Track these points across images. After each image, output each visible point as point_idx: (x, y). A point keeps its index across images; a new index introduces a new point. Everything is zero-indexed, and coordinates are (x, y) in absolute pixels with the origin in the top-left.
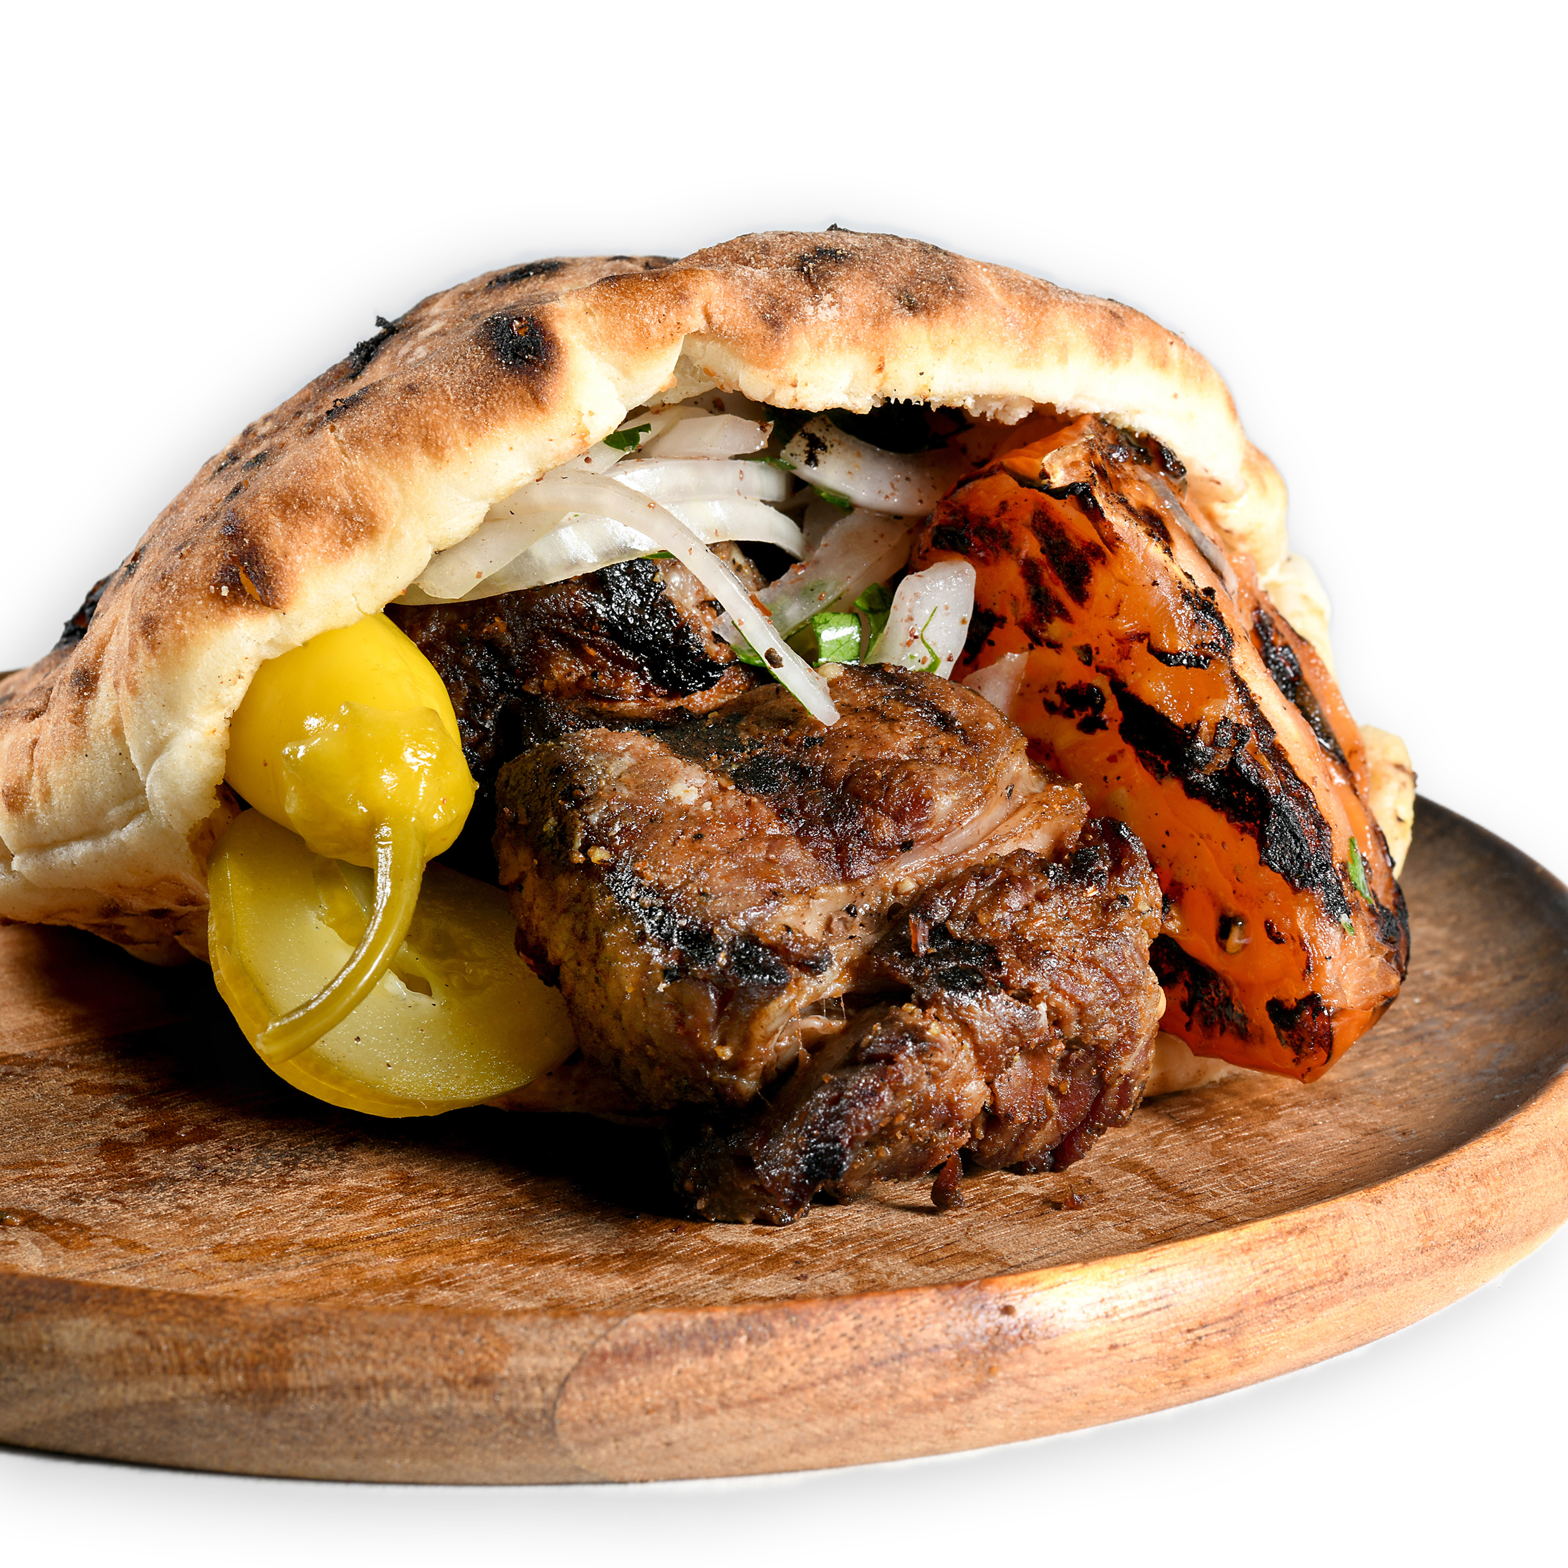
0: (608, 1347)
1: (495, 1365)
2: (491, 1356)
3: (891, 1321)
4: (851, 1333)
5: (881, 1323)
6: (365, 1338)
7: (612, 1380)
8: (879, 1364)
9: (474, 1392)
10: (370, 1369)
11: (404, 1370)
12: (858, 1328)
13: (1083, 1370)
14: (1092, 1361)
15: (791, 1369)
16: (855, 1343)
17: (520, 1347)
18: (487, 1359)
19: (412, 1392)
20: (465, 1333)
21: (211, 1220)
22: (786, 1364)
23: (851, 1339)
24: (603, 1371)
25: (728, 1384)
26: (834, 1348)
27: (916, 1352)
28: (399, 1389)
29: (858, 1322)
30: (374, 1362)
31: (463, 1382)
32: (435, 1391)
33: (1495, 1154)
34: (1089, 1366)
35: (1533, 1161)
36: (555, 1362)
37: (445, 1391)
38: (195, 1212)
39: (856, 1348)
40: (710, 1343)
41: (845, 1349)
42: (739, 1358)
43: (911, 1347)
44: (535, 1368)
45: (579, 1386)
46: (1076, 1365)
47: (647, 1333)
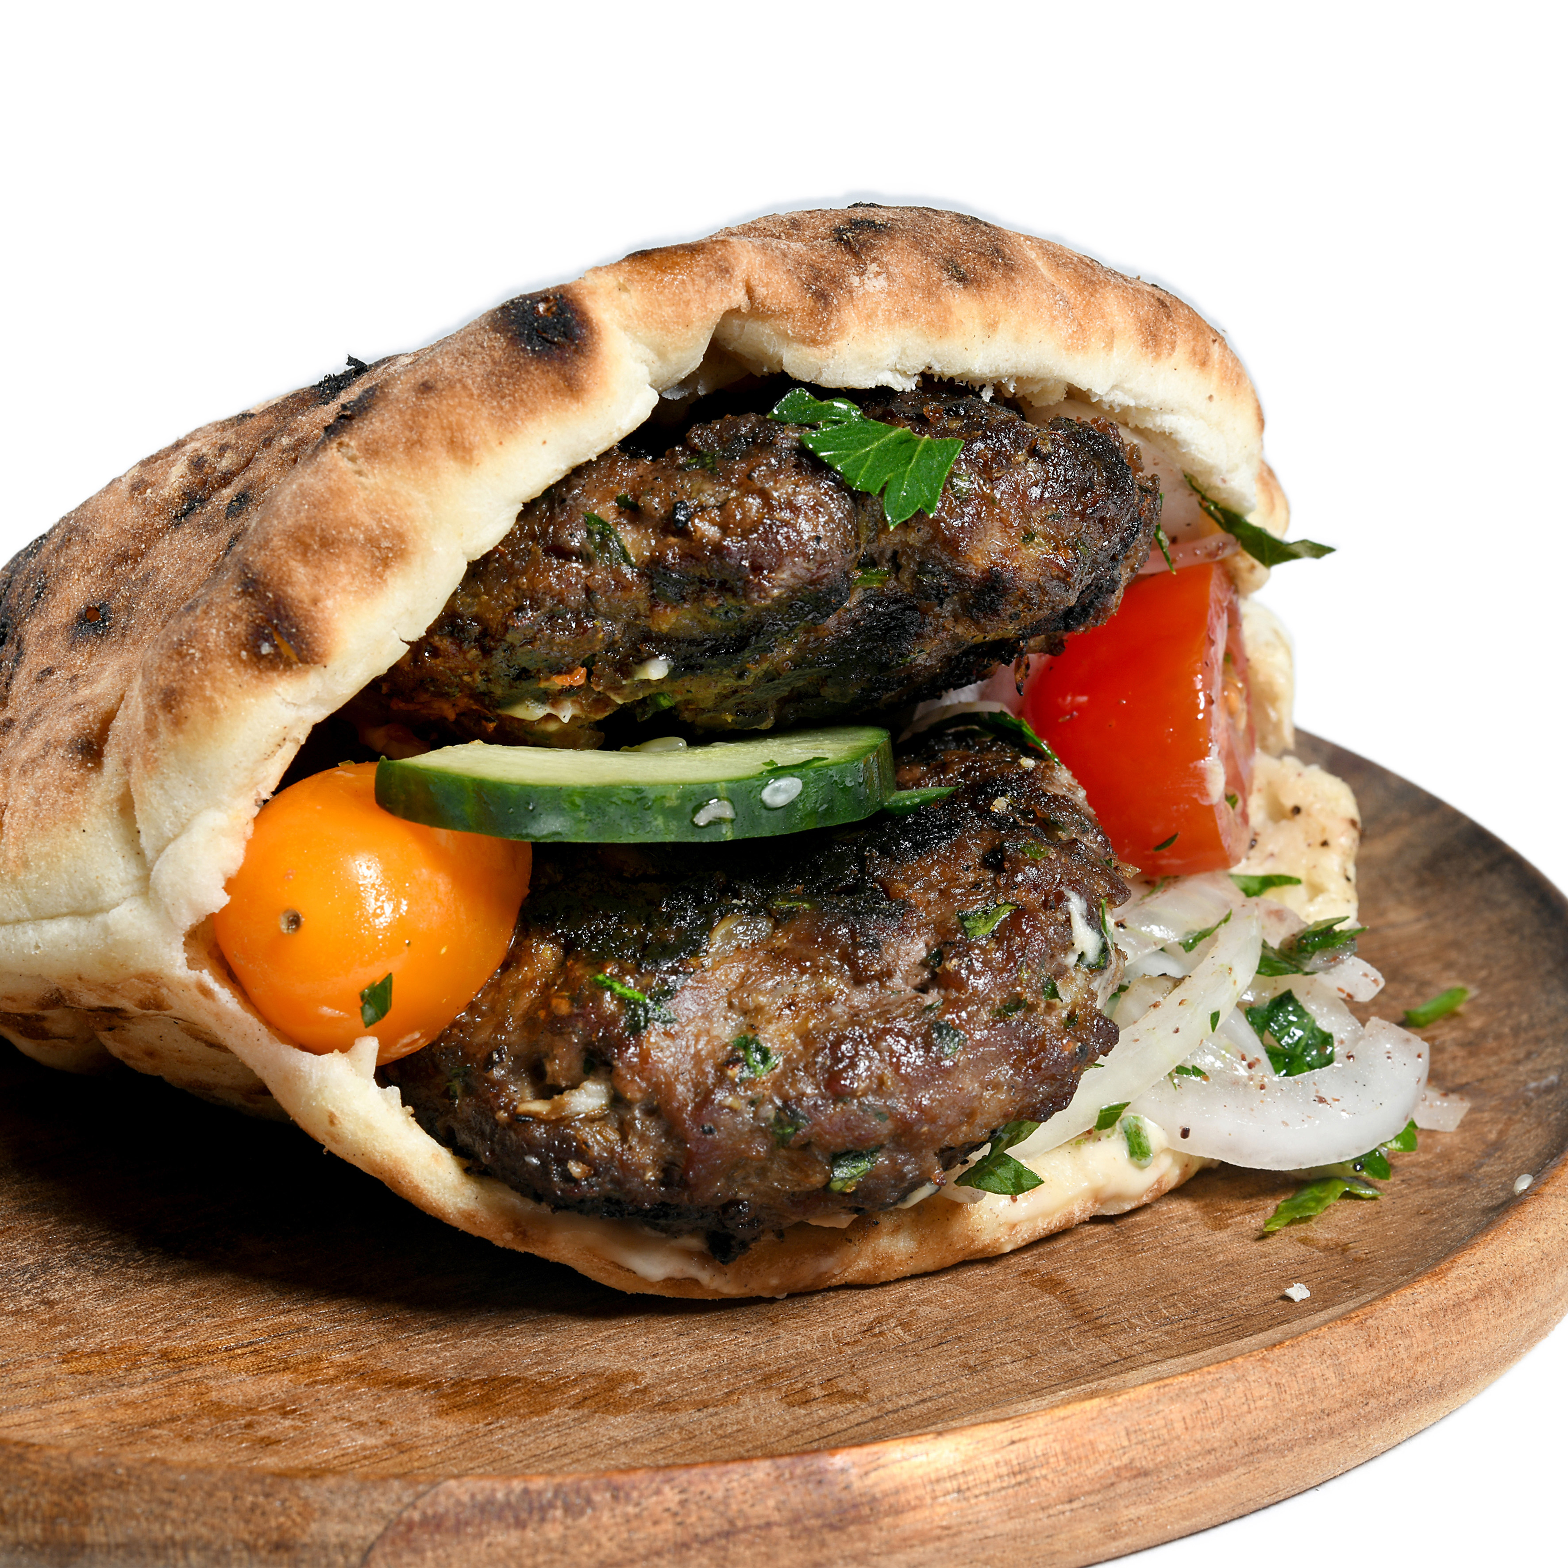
0: (416, 1516)
1: (298, 1531)
2: (294, 1521)
3: (719, 1495)
4: (674, 1506)
5: (709, 1498)
6: (166, 1496)
7: (419, 1551)
8: (706, 1542)
9: (273, 1557)
10: (169, 1529)
11: (204, 1531)
12: (683, 1503)
13: (930, 1547)
14: (939, 1538)
15: (609, 1544)
16: (679, 1519)
17: (325, 1512)
18: (289, 1523)
19: (211, 1554)
20: (267, 1495)
21: (71, 1319)
22: (604, 1540)
23: (675, 1514)
24: (409, 1542)
25: (541, 1558)
26: (656, 1523)
27: (746, 1529)
28: (198, 1550)
29: (683, 1496)
30: (173, 1522)
31: (264, 1546)
32: (235, 1555)
33: (1426, 1301)
34: (937, 1544)
35: (1472, 1306)
36: (360, 1530)
37: (245, 1554)
38: (58, 1308)
39: (680, 1524)
40: (524, 1515)
41: (668, 1526)
42: (553, 1532)
43: (740, 1524)
44: (338, 1535)
45: (384, 1556)
46: (923, 1543)
47: (459, 1503)
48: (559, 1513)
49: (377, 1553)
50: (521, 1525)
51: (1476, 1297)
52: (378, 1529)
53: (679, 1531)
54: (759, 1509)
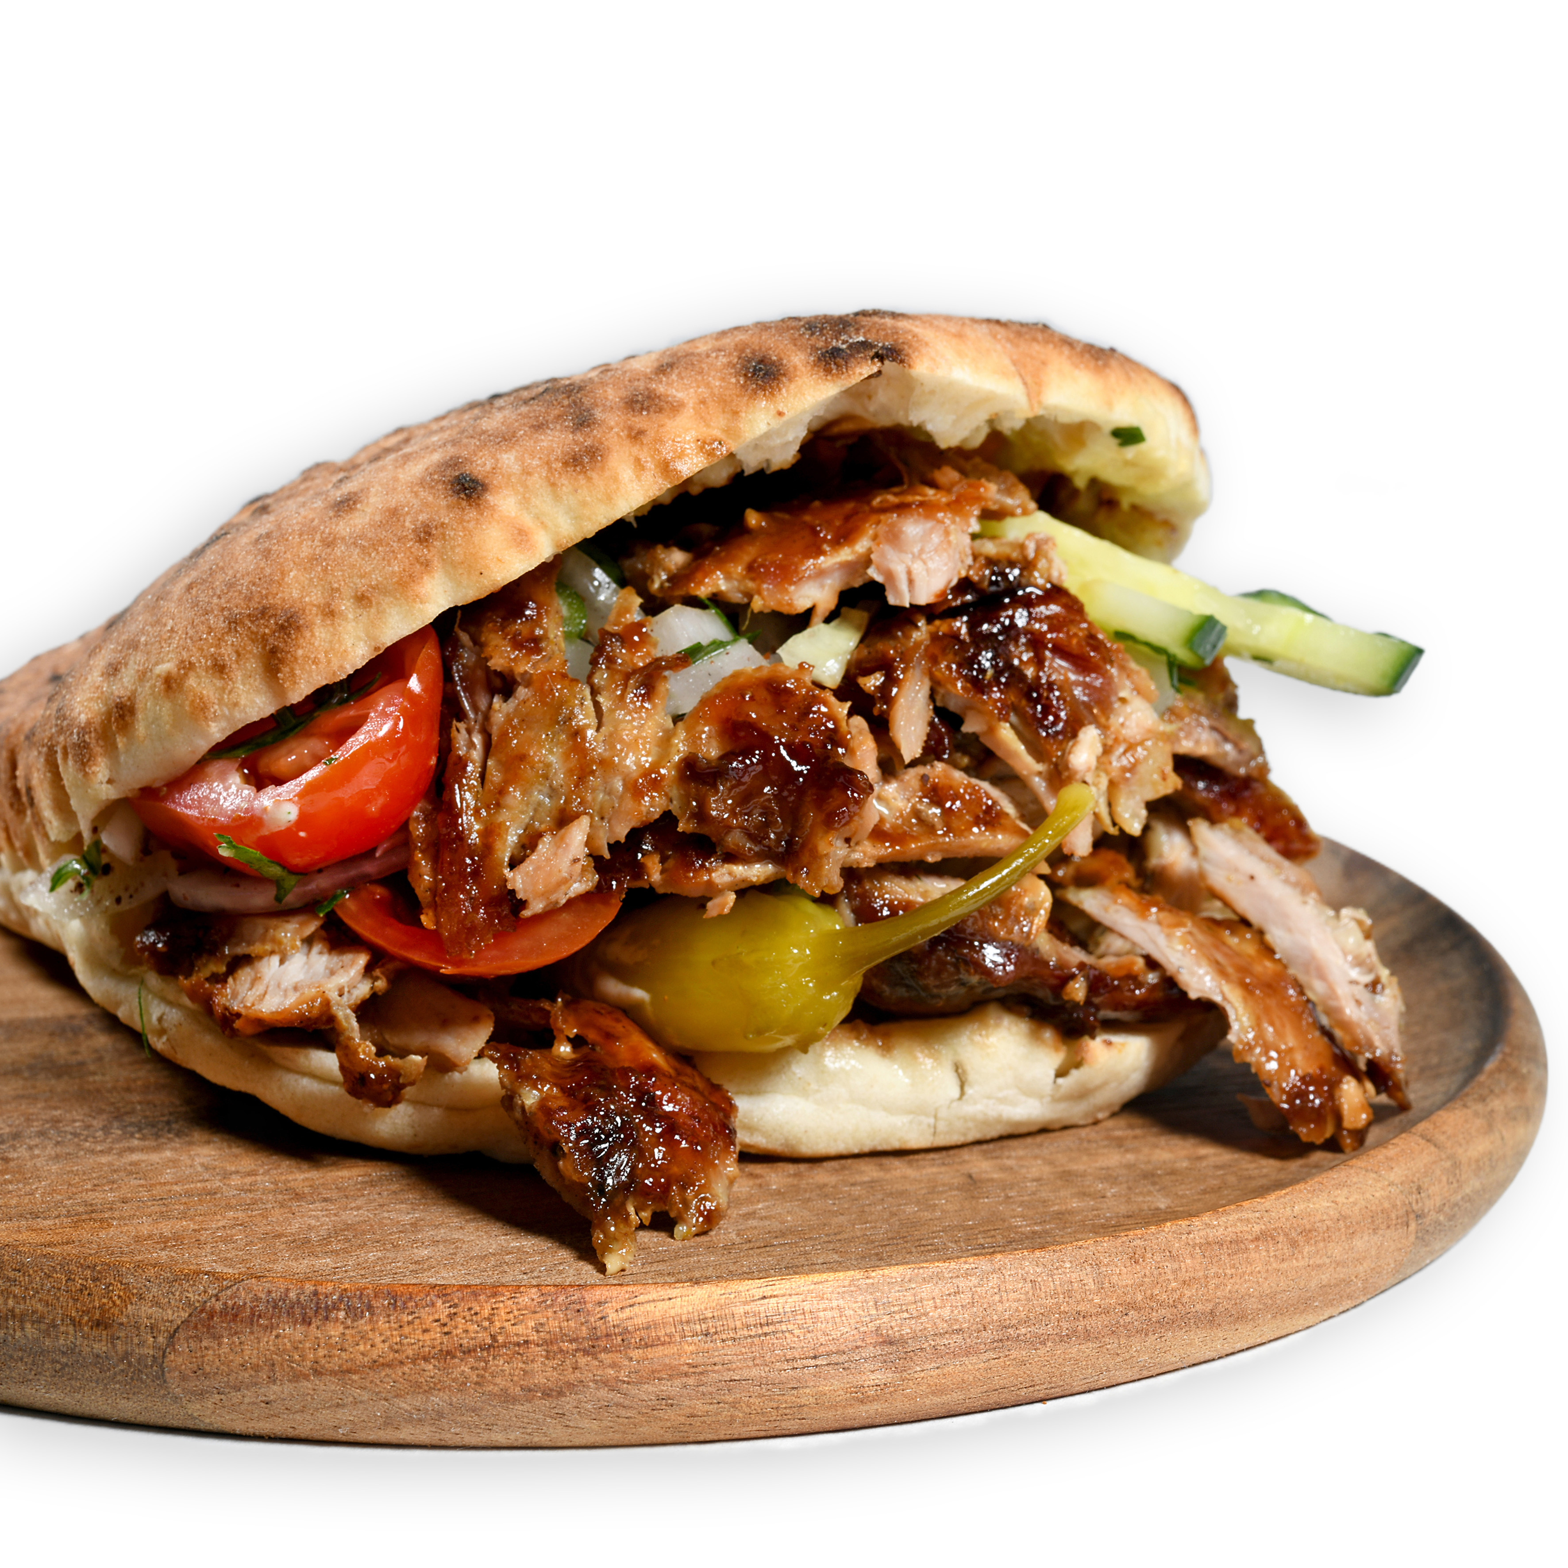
48: (342, 1315)
49: (181, 1335)
50: (306, 1321)
51: (1257, 1239)
52: (185, 1315)
53: (445, 1339)
54: (520, 1329)
